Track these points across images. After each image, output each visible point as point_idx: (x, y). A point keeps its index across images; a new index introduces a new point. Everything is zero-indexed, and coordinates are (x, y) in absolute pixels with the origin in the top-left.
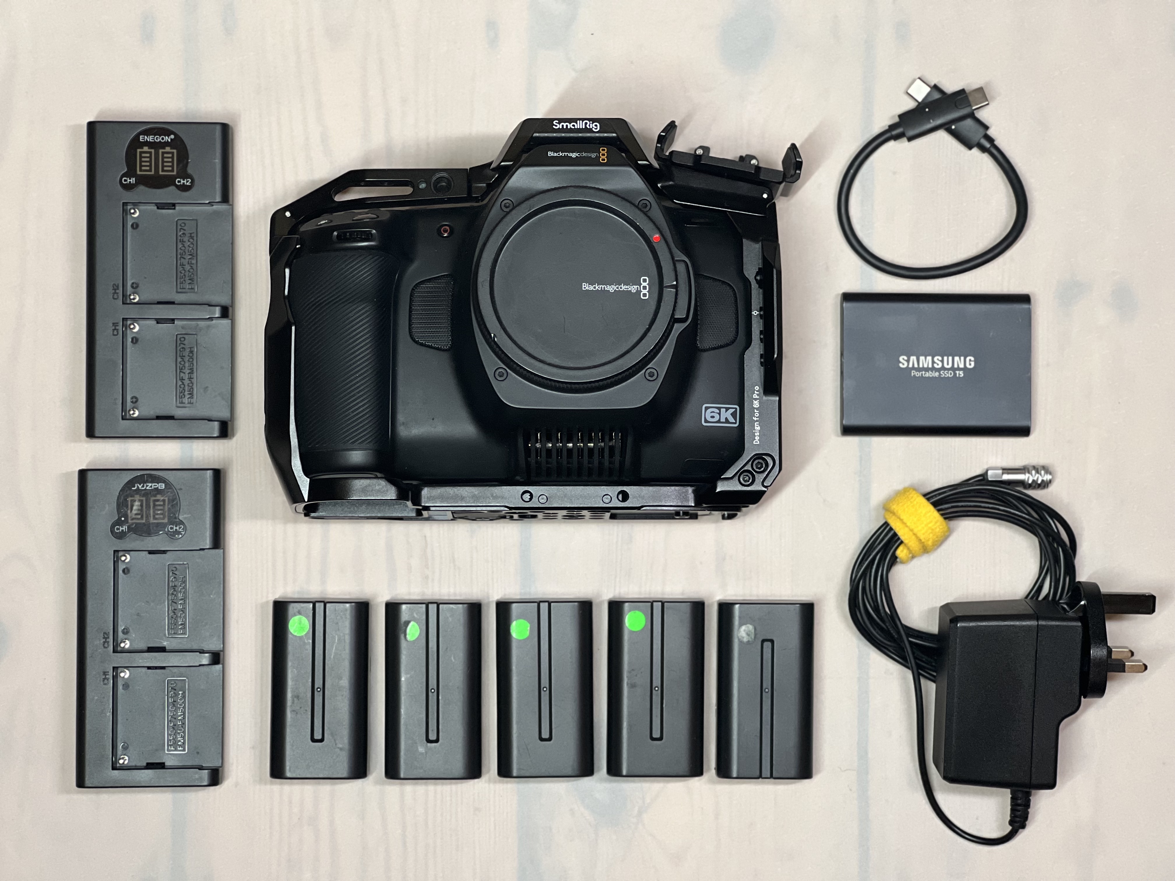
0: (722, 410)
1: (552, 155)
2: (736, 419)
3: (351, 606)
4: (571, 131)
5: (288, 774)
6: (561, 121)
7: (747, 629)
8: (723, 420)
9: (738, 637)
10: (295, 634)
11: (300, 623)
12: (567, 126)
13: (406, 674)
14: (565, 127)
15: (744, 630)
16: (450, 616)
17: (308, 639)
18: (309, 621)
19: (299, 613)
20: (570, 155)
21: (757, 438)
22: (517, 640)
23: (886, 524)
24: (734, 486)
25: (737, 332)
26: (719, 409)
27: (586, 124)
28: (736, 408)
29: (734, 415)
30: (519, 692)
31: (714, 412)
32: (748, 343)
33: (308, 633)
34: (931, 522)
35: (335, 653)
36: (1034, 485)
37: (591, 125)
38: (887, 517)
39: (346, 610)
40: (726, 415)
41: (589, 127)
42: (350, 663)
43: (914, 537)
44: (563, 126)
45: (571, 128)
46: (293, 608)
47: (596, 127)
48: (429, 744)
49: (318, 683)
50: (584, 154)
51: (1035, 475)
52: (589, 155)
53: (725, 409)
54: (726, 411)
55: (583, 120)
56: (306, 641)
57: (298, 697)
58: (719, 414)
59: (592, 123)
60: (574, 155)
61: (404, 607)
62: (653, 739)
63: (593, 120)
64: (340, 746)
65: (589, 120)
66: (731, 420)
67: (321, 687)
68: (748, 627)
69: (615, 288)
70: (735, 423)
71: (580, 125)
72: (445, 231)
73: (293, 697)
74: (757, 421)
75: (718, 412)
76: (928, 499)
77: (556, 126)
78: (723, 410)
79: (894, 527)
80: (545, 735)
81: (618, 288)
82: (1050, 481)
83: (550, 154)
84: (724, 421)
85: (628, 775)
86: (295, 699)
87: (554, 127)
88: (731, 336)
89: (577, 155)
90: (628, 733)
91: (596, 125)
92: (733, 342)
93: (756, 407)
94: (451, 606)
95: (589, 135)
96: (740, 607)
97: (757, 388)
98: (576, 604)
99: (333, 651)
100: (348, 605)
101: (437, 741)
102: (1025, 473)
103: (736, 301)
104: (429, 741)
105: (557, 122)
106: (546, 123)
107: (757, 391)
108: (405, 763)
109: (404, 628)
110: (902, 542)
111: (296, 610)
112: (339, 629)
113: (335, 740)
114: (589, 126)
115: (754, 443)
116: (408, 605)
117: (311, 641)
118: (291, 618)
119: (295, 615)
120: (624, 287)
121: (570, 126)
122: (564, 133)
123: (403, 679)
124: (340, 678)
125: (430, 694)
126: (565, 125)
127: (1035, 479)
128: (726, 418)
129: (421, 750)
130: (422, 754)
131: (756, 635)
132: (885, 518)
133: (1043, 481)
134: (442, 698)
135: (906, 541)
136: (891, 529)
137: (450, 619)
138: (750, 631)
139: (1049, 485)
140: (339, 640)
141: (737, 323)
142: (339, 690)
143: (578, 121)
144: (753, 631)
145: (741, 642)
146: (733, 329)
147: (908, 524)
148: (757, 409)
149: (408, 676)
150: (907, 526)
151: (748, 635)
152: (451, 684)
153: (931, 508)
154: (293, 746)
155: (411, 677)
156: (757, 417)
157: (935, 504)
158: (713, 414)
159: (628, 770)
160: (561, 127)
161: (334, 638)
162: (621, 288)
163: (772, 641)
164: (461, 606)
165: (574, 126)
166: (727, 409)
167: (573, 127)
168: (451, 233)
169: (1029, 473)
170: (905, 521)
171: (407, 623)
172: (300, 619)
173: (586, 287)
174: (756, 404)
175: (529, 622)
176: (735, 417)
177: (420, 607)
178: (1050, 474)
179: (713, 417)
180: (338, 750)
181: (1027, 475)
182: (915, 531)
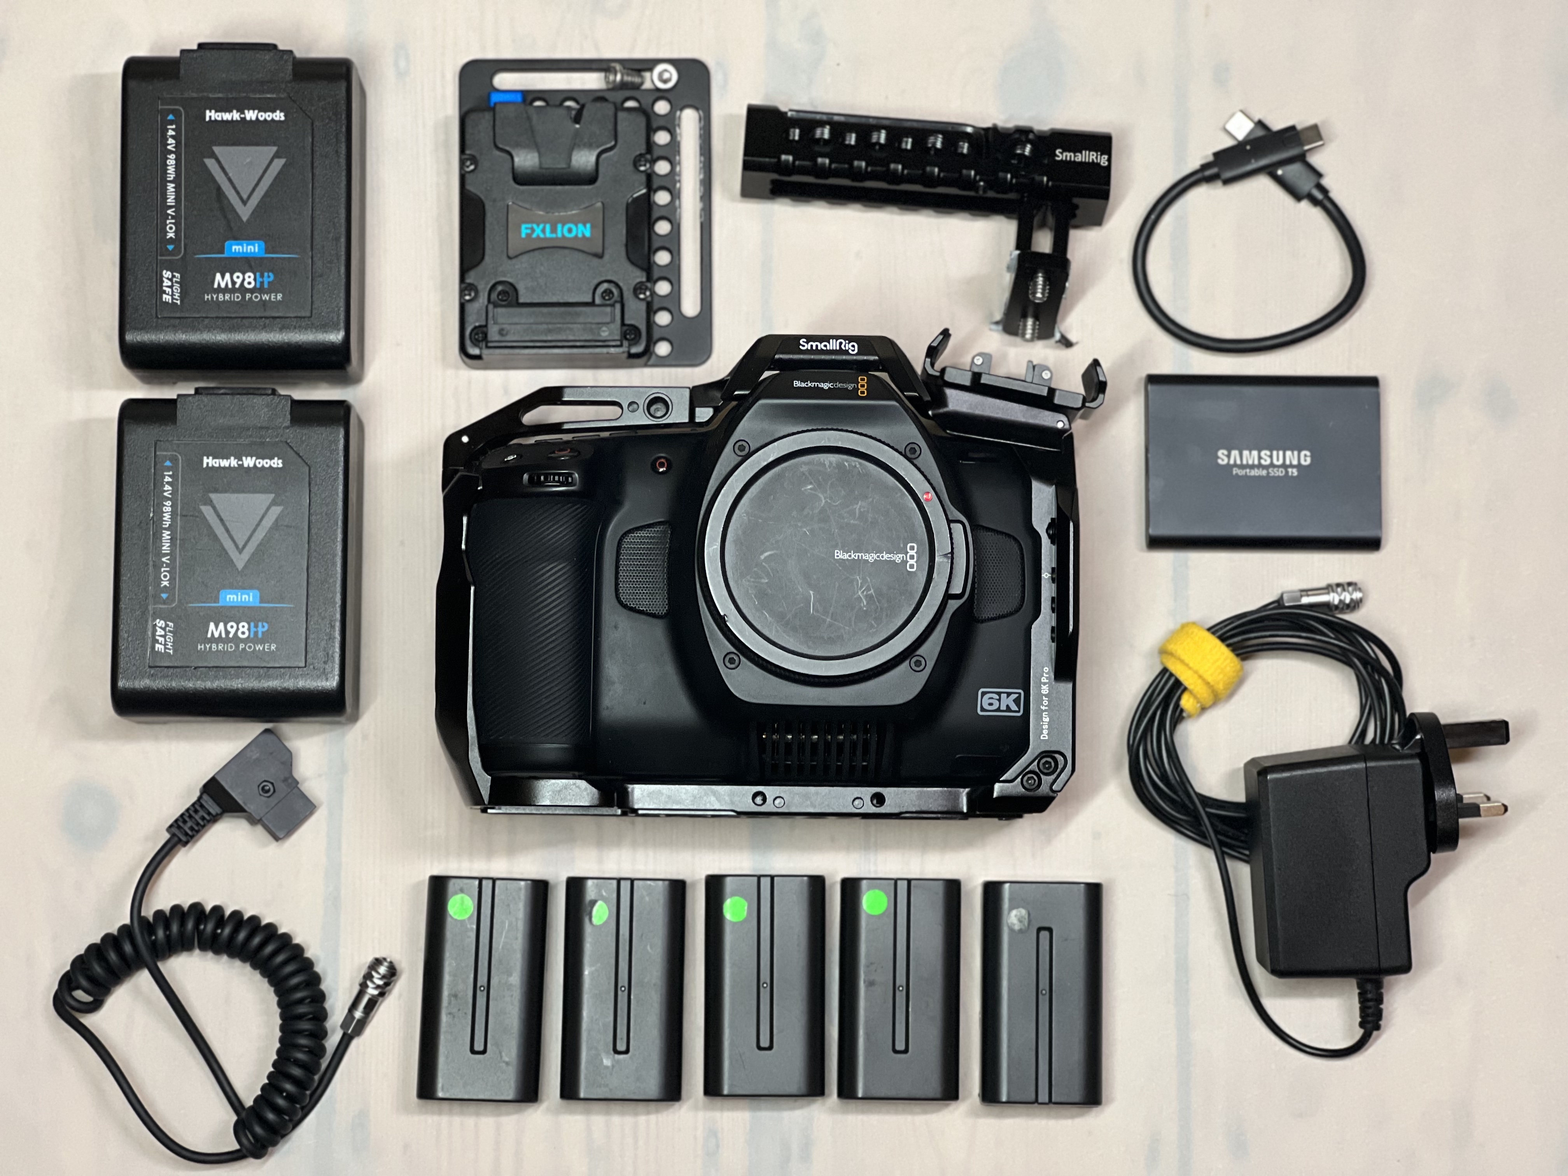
0: (1002, 695)
1: (799, 385)
2: (1019, 707)
3: (526, 885)
4: (822, 352)
5: (440, 1094)
6: (810, 338)
7: (1019, 914)
8: (1003, 707)
9: (1008, 924)
10: (456, 917)
11: (462, 903)
12: (817, 346)
13: (591, 966)
14: (814, 348)
15: (1016, 916)
16: (647, 895)
17: (471, 924)
18: (473, 901)
19: (462, 891)
20: (822, 385)
21: (1045, 732)
22: (731, 922)
23: (1165, 670)
24: (1015, 788)
25: (1023, 597)
26: (999, 694)
27: (841, 343)
28: (1020, 694)
29: (1017, 701)
30: (733, 988)
31: (992, 698)
32: (1037, 613)
33: (470, 918)
34: (1217, 660)
35: (504, 942)
36: (1341, 606)
37: (847, 345)
38: (1165, 661)
39: (520, 889)
40: (1008, 701)
41: (844, 348)
42: (523, 955)
43: (1200, 681)
44: (812, 346)
45: (822, 349)
46: (454, 884)
47: (853, 348)
48: (617, 1056)
49: (482, 980)
50: (839, 385)
51: (1342, 593)
52: (845, 386)
53: (1006, 695)
54: (1008, 697)
55: (837, 337)
56: (469, 926)
57: (455, 996)
58: (999, 700)
59: (849, 343)
60: (826, 386)
61: (590, 883)
62: (896, 1052)
63: (850, 339)
64: (507, 1059)
65: (845, 338)
66: (1014, 707)
67: (486, 985)
68: (1020, 912)
69: (875, 557)
70: (1019, 712)
71: (833, 345)
72: (662, 465)
73: (450, 995)
74: (1045, 711)
75: (998, 697)
76: (1214, 633)
77: (804, 346)
78: (1004, 696)
79: (1174, 672)
80: (765, 1043)
81: (878, 557)
82: (1361, 600)
83: (797, 384)
84: (1005, 709)
85: (866, 1096)
86: (452, 999)
87: (801, 347)
88: (1013, 604)
89: (830, 385)
90: (865, 1043)
91: (853, 346)
92: (1017, 611)
93: (1044, 693)
94: (649, 882)
95: (844, 357)
96: (1010, 888)
97: (1046, 669)
98: (805, 878)
99: (503, 940)
100: (522, 883)
101: (627, 1052)
102: (1328, 593)
103: (1022, 558)
104: (616, 1052)
105: (805, 340)
106: (790, 342)
107: (1046, 674)
108: (585, 1079)
109: (589, 909)
110: (1185, 689)
111: (457, 887)
112: (510, 913)
113: (500, 1053)
114: (845, 346)
115: (1042, 738)
116: (595, 881)
117: (475, 927)
118: (452, 896)
119: (456, 893)
120: (886, 556)
121: (821, 346)
122: (812, 354)
123: (586, 972)
124: (510, 974)
125: (620, 993)
126: (814, 344)
127: (1342, 598)
128: (1008, 706)
129: (607, 1062)
130: (607, 1067)
131: (1029, 921)
132: (1162, 663)
133: (1352, 600)
134: (635, 997)
135: (1190, 687)
136: (1171, 675)
137: (647, 899)
138: (1022, 917)
139: (1360, 605)
140: (509, 926)
141: (1023, 586)
142: (508, 989)
143: (831, 340)
144: (1027, 917)
145: (1011, 930)
146: (1017, 594)
147: (1191, 665)
148: (1046, 696)
149: (593, 969)
150: (1190, 668)
151: (1020, 921)
152: (646, 980)
153: (1218, 642)
154: (447, 1058)
155: (596, 970)
156: (1046, 706)
157: (1223, 639)
158: (991, 701)
159: (865, 1091)
160: (809, 348)
161: (503, 923)
162: (883, 557)
163: (1050, 930)
164: (660, 883)
165: (825, 346)
166: (1009, 694)
167: (825, 348)
168: (669, 468)
169: (1333, 591)
170: (1187, 661)
171: (593, 903)
172: (462, 898)
173: (840, 555)
174: (1045, 690)
175: (746, 900)
176: (1018, 706)
177: (611, 884)
178: (1360, 590)
179: (991, 704)
180: (504, 1064)
181: (1332, 595)
182: (1201, 672)
